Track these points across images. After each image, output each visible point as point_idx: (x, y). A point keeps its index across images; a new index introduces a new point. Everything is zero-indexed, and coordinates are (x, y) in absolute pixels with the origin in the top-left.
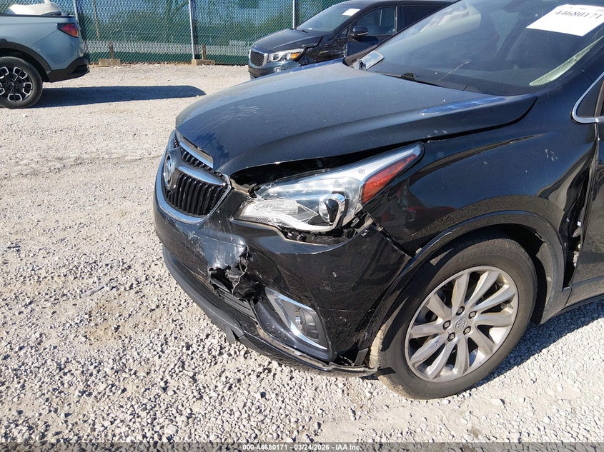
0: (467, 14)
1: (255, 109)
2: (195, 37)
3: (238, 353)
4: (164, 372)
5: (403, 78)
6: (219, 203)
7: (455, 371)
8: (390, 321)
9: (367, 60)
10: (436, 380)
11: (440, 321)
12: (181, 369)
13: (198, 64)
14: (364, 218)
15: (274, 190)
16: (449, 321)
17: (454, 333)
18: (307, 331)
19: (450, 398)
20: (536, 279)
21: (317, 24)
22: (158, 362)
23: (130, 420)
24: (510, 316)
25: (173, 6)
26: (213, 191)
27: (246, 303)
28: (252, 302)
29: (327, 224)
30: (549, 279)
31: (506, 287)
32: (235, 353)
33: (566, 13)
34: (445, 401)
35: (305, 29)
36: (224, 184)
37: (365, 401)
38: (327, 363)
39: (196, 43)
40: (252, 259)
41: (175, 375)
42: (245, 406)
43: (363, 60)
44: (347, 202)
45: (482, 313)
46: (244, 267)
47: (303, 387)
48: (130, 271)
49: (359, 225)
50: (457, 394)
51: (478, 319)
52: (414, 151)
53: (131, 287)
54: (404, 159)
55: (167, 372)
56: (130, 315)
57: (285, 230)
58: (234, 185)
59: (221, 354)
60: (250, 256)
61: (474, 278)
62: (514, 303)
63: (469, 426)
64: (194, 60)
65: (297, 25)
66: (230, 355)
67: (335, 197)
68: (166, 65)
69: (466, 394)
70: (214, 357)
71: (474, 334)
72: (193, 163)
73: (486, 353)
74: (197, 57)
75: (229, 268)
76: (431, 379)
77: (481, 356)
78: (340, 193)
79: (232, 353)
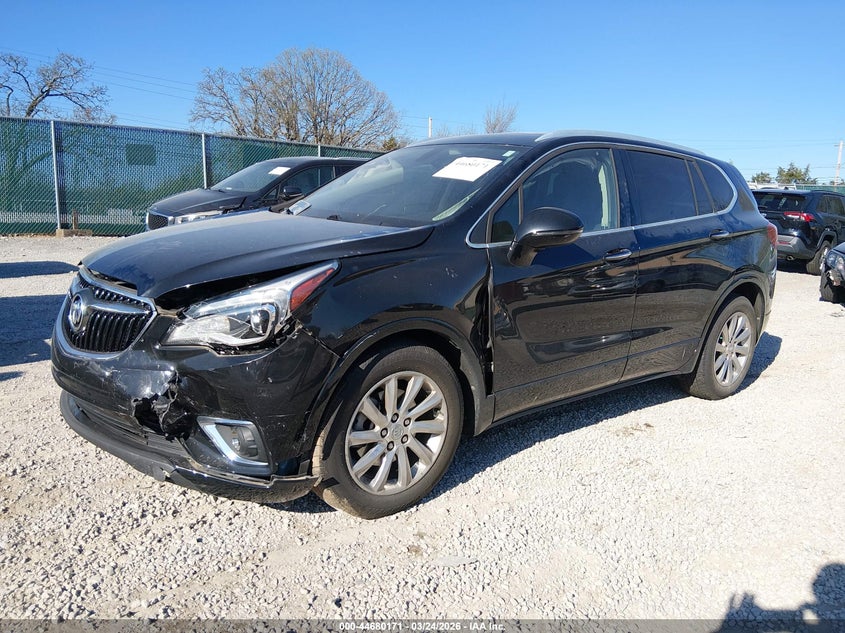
0: (390, 168)
1: (177, 243)
2: (62, 204)
3: (164, 513)
4: (76, 539)
5: (329, 219)
6: (143, 332)
7: (399, 484)
8: (328, 426)
9: (294, 209)
10: (379, 493)
11: (378, 428)
12: (96, 534)
13: (66, 235)
14: (294, 325)
15: (203, 309)
16: (386, 429)
17: (392, 442)
18: (246, 450)
19: (398, 514)
20: (458, 385)
21: (238, 183)
22: (66, 533)
23: (43, 580)
24: (442, 422)
25: (19, 164)
26: (136, 322)
27: (176, 443)
28: (182, 439)
29: (260, 335)
30: (473, 387)
31: (433, 393)
32: (162, 513)
33: (463, 164)
34: (394, 517)
35: (223, 189)
36: (147, 312)
37: (313, 530)
38: (268, 478)
39: (63, 211)
40: (182, 384)
41: (89, 540)
42: (179, 551)
43: (290, 209)
44: (277, 309)
45: (416, 420)
46: (173, 394)
47: (244, 528)
48: (8, 459)
49: (290, 331)
50: (405, 510)
51: (414, 427)
52: (334, 265)
53: (14, 472)
54: (324, 272)
55: (80, 537)
56: (19, 497)
57: (217, 347)
58: (160, 310)
59: (143, 516)
60: (180, 381)
61: (402, 384)
62: (444, 409)
63: (416, 532)
64: (59, 230)
65: (210, 184)
66: (155, 516)
67: (265, 308)
68: (16, 238)
69: (413, 509)
70: (137, 520)
71: (412, 443)
72: (109, 299)
73: (427, 464)
74: (65, 226)
75: (156, 397)
76: (376, 493)
77: (422, 467)
78: (270, 304)
79: (158, 513)
